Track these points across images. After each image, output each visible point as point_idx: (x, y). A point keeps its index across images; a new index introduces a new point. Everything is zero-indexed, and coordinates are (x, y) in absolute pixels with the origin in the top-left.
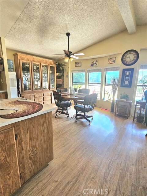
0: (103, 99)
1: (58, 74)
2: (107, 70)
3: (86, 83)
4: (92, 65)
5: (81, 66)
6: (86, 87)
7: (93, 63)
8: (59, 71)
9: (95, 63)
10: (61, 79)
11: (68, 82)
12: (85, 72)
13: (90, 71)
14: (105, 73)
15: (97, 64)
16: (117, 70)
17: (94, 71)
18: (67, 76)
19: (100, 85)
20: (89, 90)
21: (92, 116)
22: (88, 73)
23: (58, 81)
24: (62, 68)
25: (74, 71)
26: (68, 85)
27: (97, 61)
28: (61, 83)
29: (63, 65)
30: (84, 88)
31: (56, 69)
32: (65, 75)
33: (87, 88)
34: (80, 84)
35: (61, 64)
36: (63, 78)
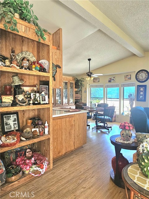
0: (122, 114)
1: (76, 89)
2: (124, 85)
3: (104, 98)
4: (110, 81)
5: (99, 82)
6: (104, 101)
7: (111, 79)
8: (77, 87)
9: (113, 79)
10: (79, 95)
11: (86, 98)
12: (103, 87)
13: (108, 86)
14: (122, 88)
15: (114, 81)
16: (133, 86)
17: (112, 86)
18: (86, 92)
19: (118, 100)
20: (108, 104)
21: (111, 127)
22: (106, 89)
23: (76, 96)
24: (81, 83)
25: (92, 86)
26: (86, 100)
27: (114, 77)
28: (79, 98)
29: (81, 82)
30: (103, 103)
31: (75, 85)
32: (83, 91)
33: (106, 103)
34: (98, 99)
35: (80, 80)
36: (81, 94)
